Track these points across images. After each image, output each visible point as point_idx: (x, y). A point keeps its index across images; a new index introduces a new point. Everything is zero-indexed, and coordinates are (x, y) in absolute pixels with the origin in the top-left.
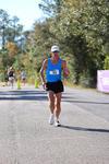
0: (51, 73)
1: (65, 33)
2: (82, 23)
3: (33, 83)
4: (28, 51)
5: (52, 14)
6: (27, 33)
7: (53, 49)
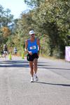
0: (31, 48)
1: (43, 21)
2: (55, 13)
3: (21, 56)
4: (17, 33)
5: (34, 7)
6: (16, 20)
7: (31, 33)
